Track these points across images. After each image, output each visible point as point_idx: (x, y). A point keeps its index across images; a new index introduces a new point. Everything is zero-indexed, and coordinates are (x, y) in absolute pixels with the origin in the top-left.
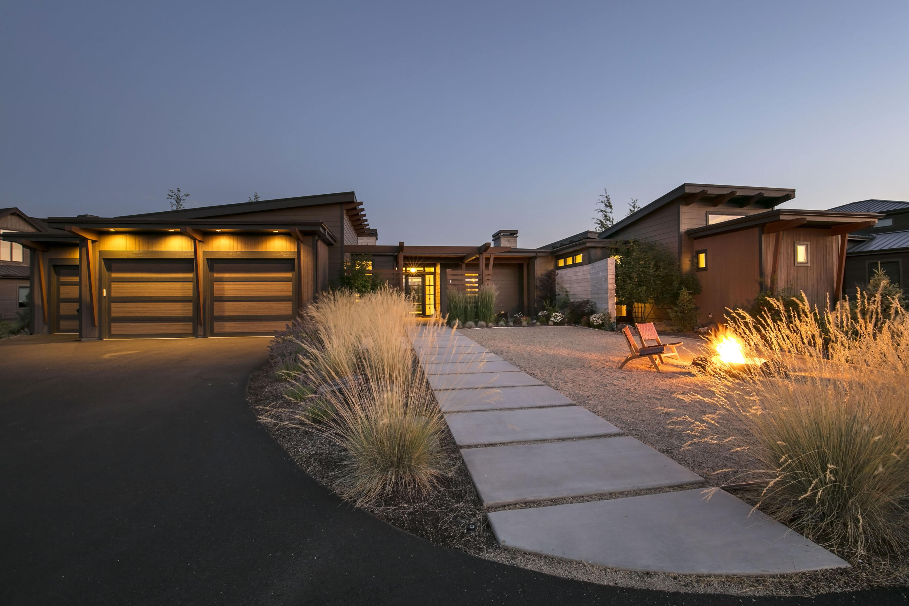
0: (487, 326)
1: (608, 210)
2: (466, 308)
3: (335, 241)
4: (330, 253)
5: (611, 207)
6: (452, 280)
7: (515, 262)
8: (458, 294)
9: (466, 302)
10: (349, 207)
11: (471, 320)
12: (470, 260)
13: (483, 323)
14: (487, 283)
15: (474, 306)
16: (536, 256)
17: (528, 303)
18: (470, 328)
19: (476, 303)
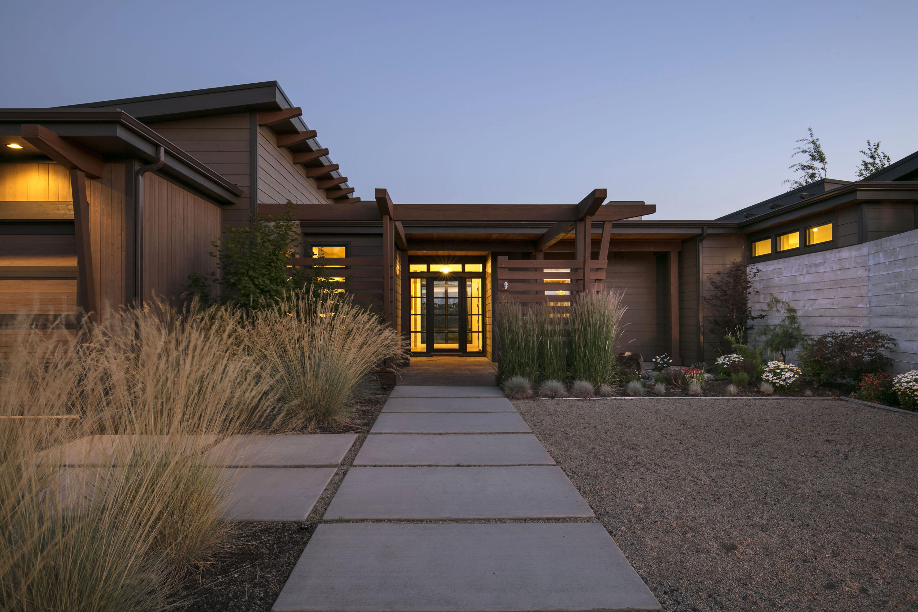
0: (598, 393)
1: (817, 164)
2: (542, 346)
3: (237, 196)
4: (224, 221)
5: (822, 159)
6: (510, 281)
7: (652, 249)
8: (523, 315)
9: (542, 332)
10: (273, 118)
11: (555, 376)
12: (553, 242)
13: (585, 385)
14: (596, 289)
15: (564, 342)
16: (700, 235)
17: (681, 333)
18: (553, 397)
19: (568, 334)
